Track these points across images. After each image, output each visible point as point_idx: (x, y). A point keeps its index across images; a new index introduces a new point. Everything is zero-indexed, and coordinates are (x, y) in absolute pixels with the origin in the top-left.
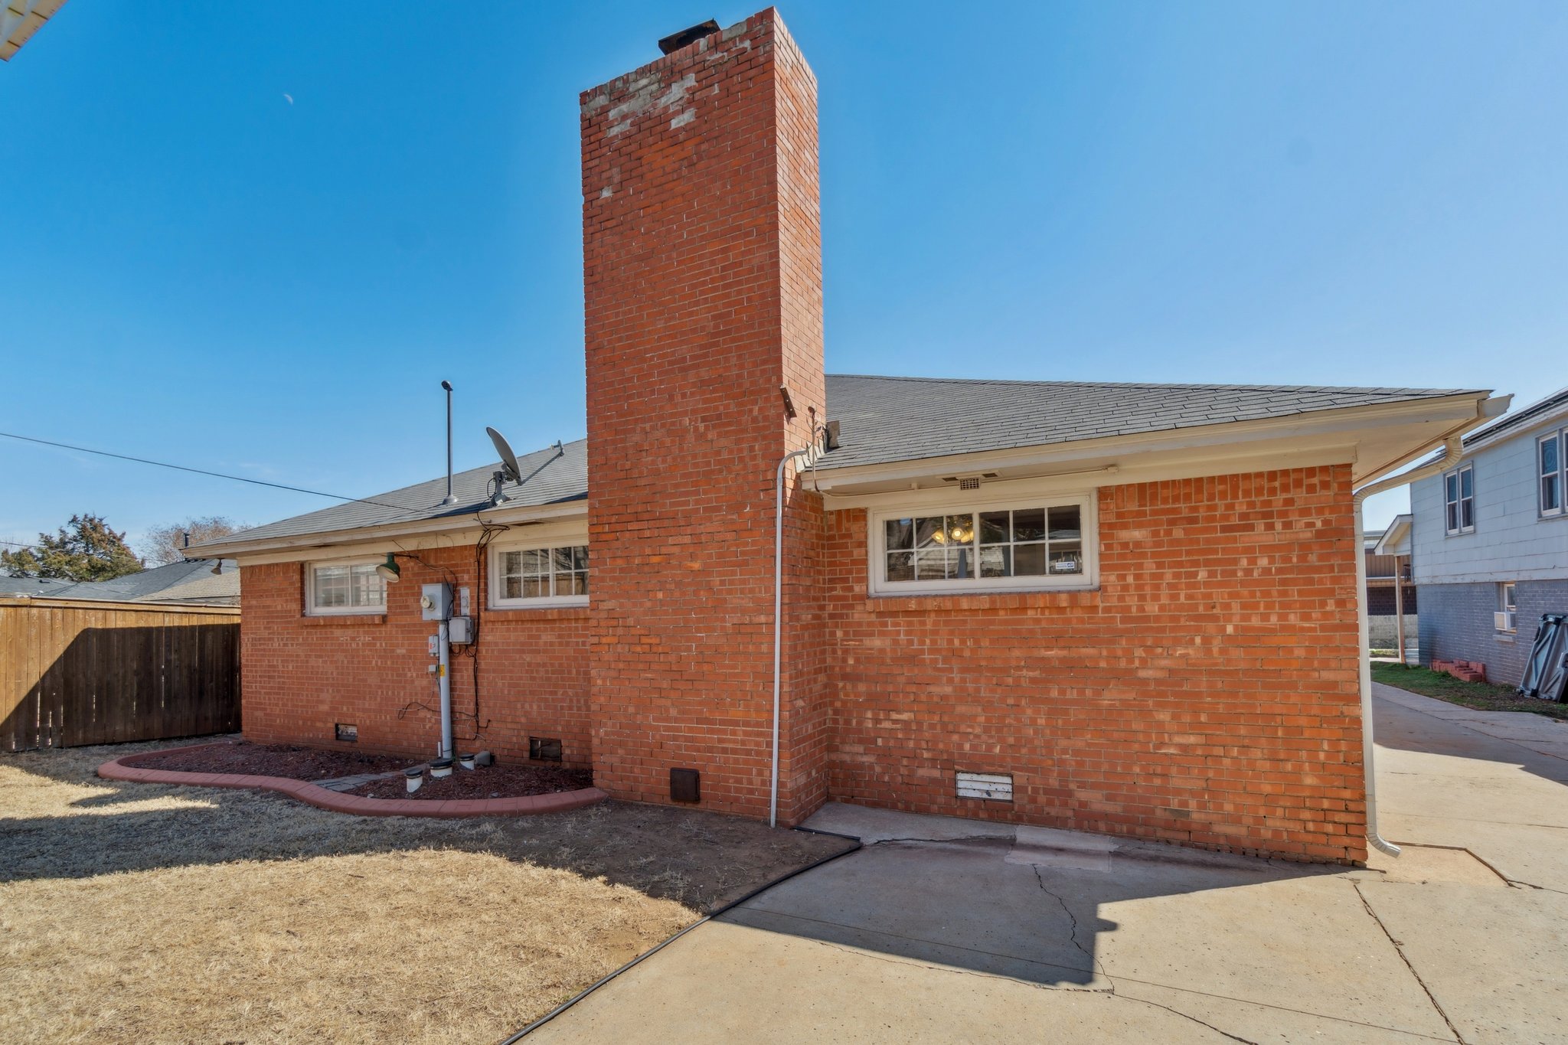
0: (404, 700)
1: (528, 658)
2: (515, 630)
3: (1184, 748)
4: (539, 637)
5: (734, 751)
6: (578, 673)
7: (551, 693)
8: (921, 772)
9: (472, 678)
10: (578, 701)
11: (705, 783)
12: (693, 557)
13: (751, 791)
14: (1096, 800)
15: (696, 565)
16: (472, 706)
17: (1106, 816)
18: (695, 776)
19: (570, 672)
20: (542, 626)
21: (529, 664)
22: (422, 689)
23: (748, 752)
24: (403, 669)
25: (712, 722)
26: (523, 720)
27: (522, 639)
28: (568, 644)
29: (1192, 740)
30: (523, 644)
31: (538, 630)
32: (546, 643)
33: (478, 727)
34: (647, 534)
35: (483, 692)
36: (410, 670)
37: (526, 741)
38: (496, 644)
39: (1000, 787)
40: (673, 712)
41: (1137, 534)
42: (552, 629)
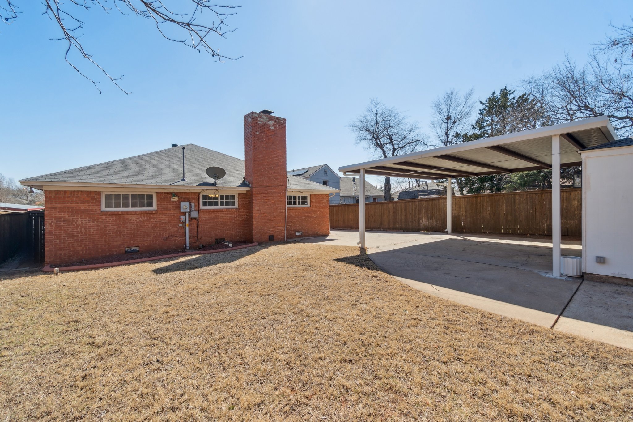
0: (165, 235)
1: (215, 220)
2: (211, 214)
3: (318, 225)
4: (219, 215)
5: (279, 231)
6: (230, 223)
7: (222, 228)
8: (292, 232)
9: (196, 227)
10: (230, 229)
11: (275, 237)
12: (273, 200)
13: (282, 237)
14: (310, 232)
15: (273, 202)
16: (195, 234)
17: (311, 234)
18: (273, 236)
19: (228, 223)
20: (220, 213)
21: (216, 222)
22: (174, 231)
23: (281, 231)
24: (165, 226)
25: (276, 227)
26: (213, 235)
27: (214, 216)
28: (227, 216)
29: (318, 224)
30: (213, 217)
31: (218, 214)
32: (221, 217)
33: (198, 239)
34: (265, 196)
35: (200, 230)
36: (168, 226)
37: (214, 240)
38: (205, 217)
39: (300, 233)
40: (269, 226)
41: (314, 200)
42: (223, 214)
